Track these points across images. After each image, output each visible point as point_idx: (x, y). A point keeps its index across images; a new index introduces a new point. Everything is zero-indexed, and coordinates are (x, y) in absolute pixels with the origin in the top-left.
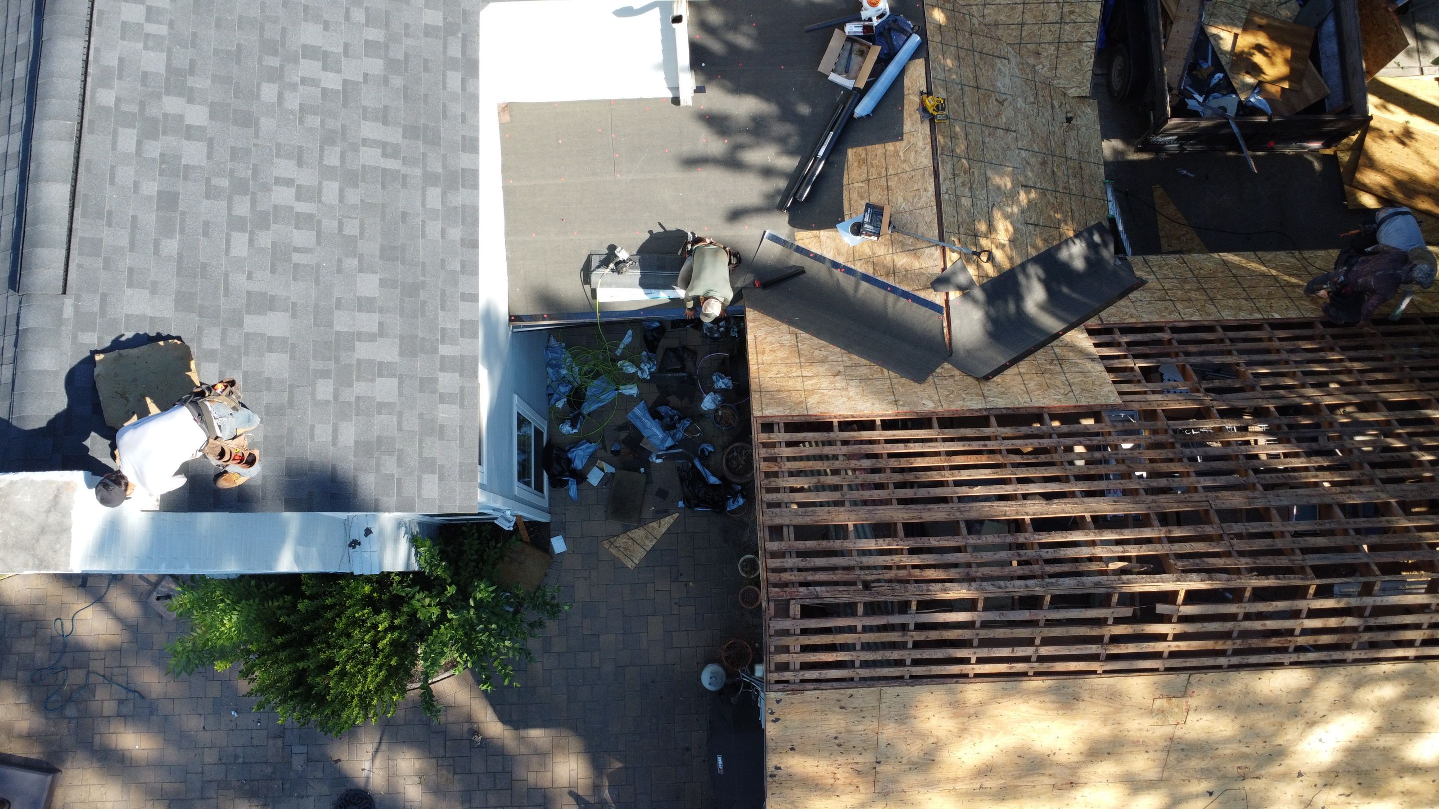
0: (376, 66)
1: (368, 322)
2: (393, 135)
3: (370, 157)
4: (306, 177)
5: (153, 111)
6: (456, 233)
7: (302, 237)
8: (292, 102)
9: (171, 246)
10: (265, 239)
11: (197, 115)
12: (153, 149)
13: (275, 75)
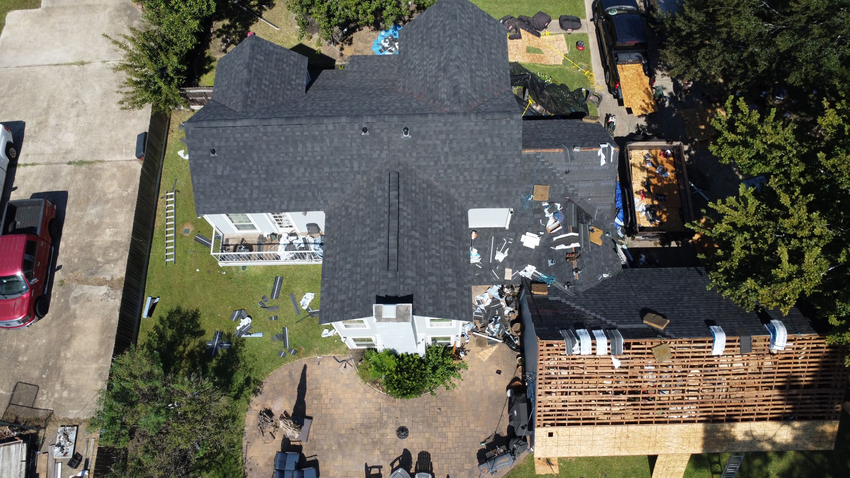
0: (449, 224)
1: (450, 279)
2: (453, 239)
3: (449, 244)
4: (438, 248)
5: (410, 234)
6: (466, 261)
7: (438, 261)
8: (434, 232)
9: (414, 262)
10: (431, 261)
11: (417, 235)
12: (410, 242)
13: (431, 226)
